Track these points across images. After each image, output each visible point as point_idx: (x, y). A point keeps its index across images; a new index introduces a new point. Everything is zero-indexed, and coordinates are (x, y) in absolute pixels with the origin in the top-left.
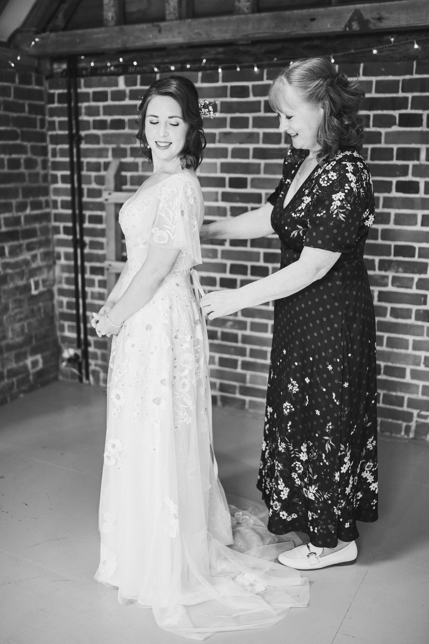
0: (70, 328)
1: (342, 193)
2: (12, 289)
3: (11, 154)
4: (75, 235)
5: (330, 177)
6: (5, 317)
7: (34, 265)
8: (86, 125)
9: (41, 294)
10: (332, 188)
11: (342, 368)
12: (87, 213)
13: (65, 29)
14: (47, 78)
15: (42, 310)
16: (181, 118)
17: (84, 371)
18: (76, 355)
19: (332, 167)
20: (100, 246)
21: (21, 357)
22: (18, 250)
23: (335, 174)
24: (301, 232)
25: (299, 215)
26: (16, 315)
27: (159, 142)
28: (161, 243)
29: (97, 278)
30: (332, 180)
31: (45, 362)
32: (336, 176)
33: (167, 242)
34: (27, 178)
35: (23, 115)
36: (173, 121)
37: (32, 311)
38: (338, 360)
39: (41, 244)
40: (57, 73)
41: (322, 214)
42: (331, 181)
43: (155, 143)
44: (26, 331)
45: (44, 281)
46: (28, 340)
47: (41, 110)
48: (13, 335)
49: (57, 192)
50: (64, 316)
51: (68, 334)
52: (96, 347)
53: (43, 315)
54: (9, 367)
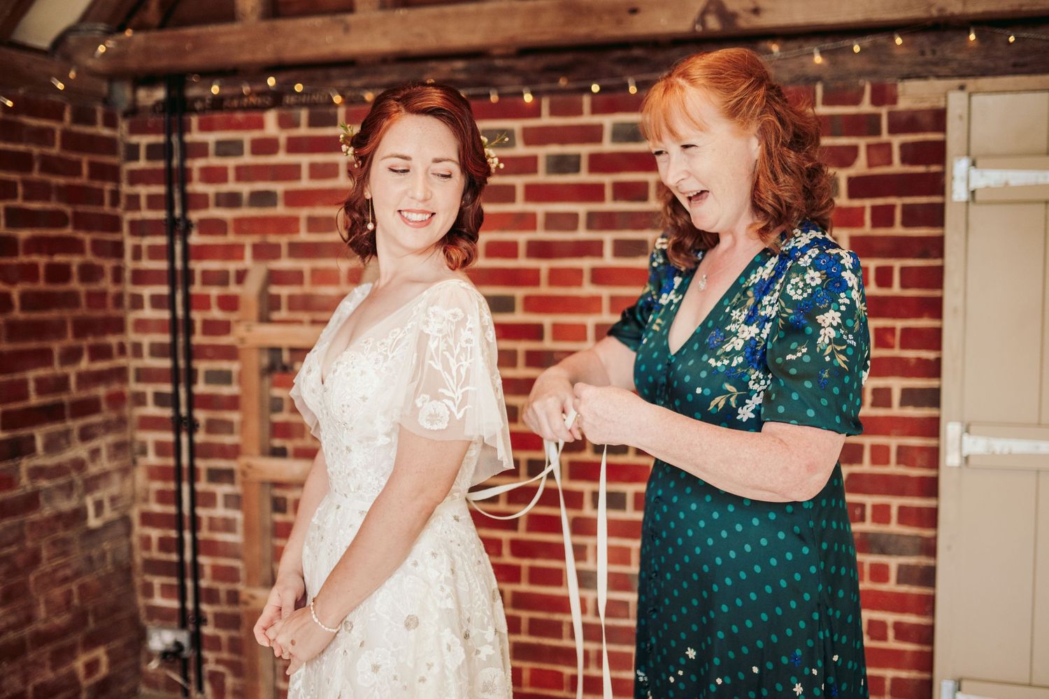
0: (166, 591)
1: (835, 311)
2: (48, 520)
3: (51, 254)
4: (176, 406)
5: (808, 281)
6: (32, 578)
7: (93, 469)
8: (201, 201)
9: (107, 526)
10: (814, 304)
11: (823, 688)
12: (202, 366)
13: (162, 26)
14: (126, 115)
15: (109, 557)
16: (457, 163)
17: (192, 675)
18: (178, 645)
19: (811, 260)
20: (228, 427)
21: (63, 656)
22: (63, 442)
23: (817, 274)
24: (732, 400)
25: (728, 362)
26: (55, 571)
27: (408, 211)
28: (436, 429)
29: (222, 490)
30: (811, 287)
31: (113, 662)
32: (820, 277)
33: (446, 425)
34: (83, 300)
35: (78, 181)
36: (442, 168)
37: (90, 559)
38: (815, 672)
39: (108, 427)
40: (145, 108)
41: (799, 354)
42: (811, 290)
43: (397, 215)
44: (76, 601)
45: (113, 500)
46: (80, 619)
47: (112, 173)
48: (48, 612)
49: (142, 325)
50: (154, 567)
51: (159, 601)
52: (217, 625)
53: (109, 567)
54: (39, 680)
